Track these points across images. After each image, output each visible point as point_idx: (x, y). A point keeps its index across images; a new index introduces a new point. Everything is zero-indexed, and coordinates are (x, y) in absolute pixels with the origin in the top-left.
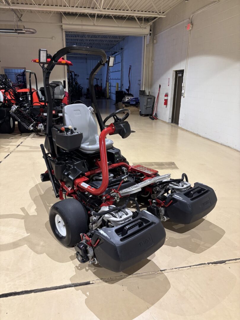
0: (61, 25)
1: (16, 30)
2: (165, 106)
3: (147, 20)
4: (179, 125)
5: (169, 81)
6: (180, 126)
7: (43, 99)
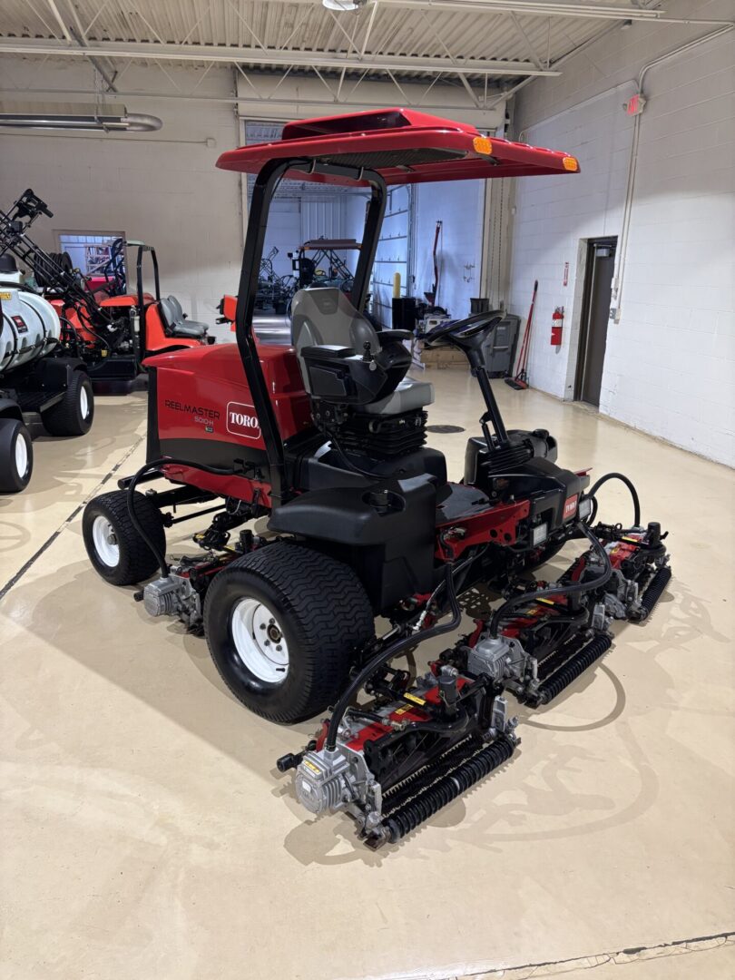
0: (235, 102)
1: (101, 119)
2: (555, 347)
3: (497, 83)
4: (602, 409)
5: (567, 271)
6: (605, 413)
7: (178, 328)
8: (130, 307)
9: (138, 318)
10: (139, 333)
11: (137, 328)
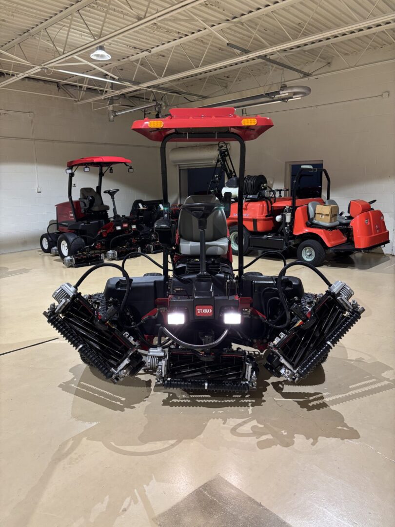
7: (315, 221)
8: (285, 207)
9: (290, 213)
10: (289, 223)
11: (288, 219)
